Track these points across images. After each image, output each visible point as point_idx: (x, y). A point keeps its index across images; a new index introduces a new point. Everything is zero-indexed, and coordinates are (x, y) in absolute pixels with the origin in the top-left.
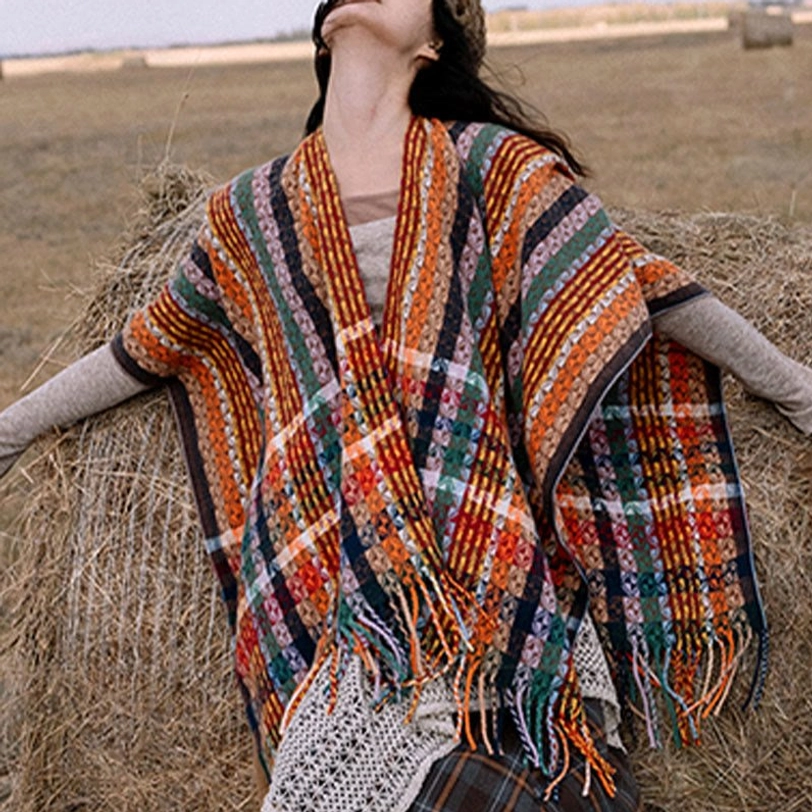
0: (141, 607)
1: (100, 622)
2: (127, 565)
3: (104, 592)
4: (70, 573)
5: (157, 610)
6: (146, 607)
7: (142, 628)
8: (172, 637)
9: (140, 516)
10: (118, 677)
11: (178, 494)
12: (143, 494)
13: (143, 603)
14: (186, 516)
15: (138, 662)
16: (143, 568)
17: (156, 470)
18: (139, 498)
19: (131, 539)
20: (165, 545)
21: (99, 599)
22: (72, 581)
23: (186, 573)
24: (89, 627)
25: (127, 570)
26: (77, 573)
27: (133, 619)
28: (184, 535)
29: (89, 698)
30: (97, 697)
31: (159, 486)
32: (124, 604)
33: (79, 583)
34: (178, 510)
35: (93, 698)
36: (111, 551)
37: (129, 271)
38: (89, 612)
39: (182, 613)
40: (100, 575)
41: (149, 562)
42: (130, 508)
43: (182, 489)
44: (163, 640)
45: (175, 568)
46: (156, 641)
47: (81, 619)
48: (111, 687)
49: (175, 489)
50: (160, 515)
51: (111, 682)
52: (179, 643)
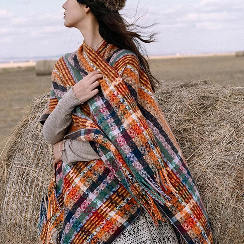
0: (24, 211)
1: (12, 215)
2: (21, 197)
3: (14, 206)
4: (4, 199)
5: (29, 213)
6: (25, 212)
7: (24, 218)
8: (33, 222)
9: (27, 181)
10: (16, 234)
11: (39, 175)
12: (28, 174)
13: (25, 210)
14: (40, 182)
15: (23, 229)
16: (26, 199)
17: (33, 167)
18: (27, 176)
19: (23, 189)
20: (33, 191)
21: (12, 208)
22: (5, 202)
23: (38, 201)
24: (9, 217)
25: (21, 199)
26: (6, 199)
27: (22, 215)
28: (39, 189)
29: (8, 240)
30: (10, 240)
31: (33, 172)
32: (19, 210)
33: (6, 202)
34: (38, 180)
35: (9, 240)
36: (17, 193)
37: (42, 101)
38: (9, 212)
39: (36, 214)
40: (13, 200)
41: (28, 197)
42: (24, 179)
43: (40, 173)
44: (30, 223)
45: (35, 199)
46: (28, 223)
47: (7, 214)
48: (15, 237)
49: (38, 173)
50: (33, 181)
51: (14, 236)
52: (35, 224)
